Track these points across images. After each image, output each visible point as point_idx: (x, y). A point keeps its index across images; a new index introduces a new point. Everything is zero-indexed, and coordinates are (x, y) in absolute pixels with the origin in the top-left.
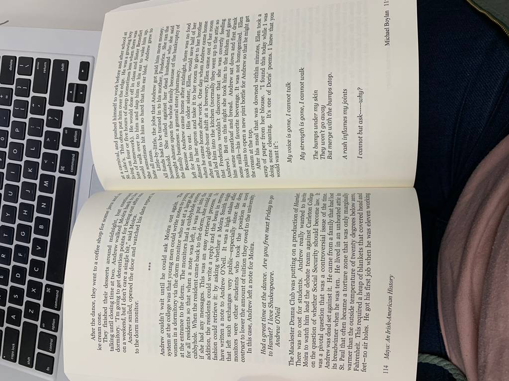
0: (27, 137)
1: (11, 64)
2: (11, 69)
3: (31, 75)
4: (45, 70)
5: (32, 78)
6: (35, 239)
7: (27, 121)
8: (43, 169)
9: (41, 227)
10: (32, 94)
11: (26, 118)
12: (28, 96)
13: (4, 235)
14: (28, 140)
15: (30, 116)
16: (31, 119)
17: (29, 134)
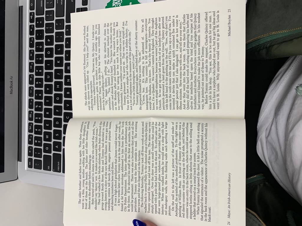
0: (55, 43)
1: (42, 3)
2: (42, 6)
3: (53, 7)
4: (62, 3)
5: (54, 9)
6: (65, 101)
7: (54, 34)
8: (66, 60)
9: (68, 93)
10: (55, 18)
11: (53, 33)
12: (53, 20)
13: (47, 101)
14: (56, 45)
15: (55, 31)
16: (56, 33)
17: (56, 42)
